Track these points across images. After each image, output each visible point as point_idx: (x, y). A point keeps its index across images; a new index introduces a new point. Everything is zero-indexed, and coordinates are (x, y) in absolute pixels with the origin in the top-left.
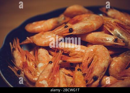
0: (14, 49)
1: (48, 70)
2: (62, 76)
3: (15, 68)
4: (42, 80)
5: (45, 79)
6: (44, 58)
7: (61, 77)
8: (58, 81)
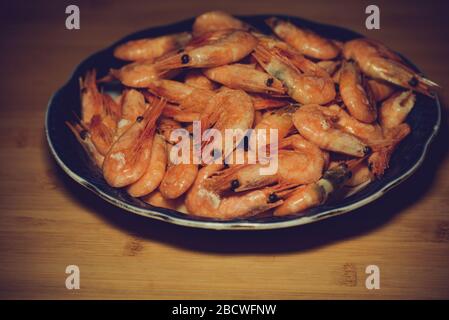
0: (85, 90)
1: (132, 134)
2: (158, 145)
3: (78, 126)
4: (117, 152)
5: (123, 151)
6: (132, 110)
7: (156, 149)
8: (147, 156)
